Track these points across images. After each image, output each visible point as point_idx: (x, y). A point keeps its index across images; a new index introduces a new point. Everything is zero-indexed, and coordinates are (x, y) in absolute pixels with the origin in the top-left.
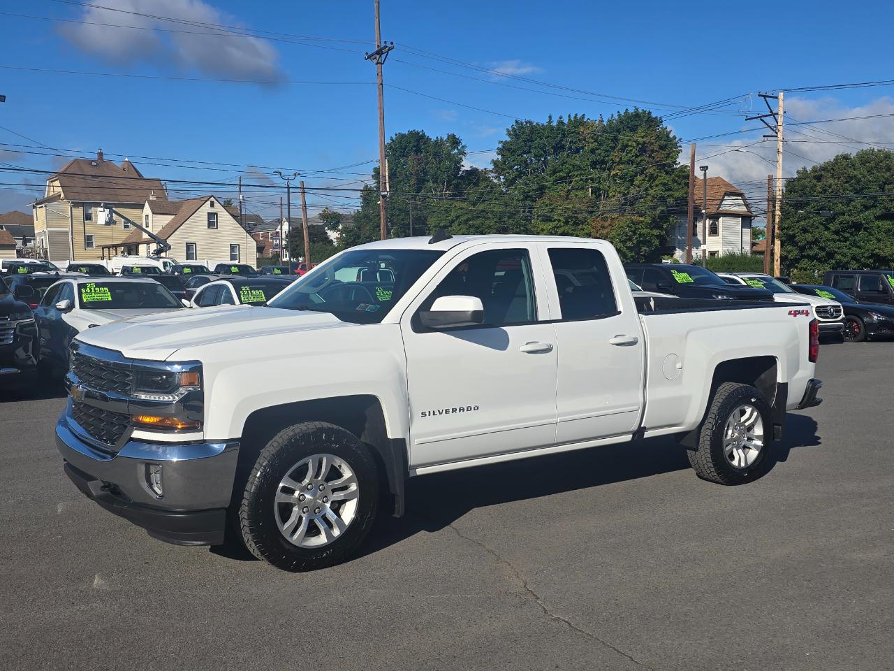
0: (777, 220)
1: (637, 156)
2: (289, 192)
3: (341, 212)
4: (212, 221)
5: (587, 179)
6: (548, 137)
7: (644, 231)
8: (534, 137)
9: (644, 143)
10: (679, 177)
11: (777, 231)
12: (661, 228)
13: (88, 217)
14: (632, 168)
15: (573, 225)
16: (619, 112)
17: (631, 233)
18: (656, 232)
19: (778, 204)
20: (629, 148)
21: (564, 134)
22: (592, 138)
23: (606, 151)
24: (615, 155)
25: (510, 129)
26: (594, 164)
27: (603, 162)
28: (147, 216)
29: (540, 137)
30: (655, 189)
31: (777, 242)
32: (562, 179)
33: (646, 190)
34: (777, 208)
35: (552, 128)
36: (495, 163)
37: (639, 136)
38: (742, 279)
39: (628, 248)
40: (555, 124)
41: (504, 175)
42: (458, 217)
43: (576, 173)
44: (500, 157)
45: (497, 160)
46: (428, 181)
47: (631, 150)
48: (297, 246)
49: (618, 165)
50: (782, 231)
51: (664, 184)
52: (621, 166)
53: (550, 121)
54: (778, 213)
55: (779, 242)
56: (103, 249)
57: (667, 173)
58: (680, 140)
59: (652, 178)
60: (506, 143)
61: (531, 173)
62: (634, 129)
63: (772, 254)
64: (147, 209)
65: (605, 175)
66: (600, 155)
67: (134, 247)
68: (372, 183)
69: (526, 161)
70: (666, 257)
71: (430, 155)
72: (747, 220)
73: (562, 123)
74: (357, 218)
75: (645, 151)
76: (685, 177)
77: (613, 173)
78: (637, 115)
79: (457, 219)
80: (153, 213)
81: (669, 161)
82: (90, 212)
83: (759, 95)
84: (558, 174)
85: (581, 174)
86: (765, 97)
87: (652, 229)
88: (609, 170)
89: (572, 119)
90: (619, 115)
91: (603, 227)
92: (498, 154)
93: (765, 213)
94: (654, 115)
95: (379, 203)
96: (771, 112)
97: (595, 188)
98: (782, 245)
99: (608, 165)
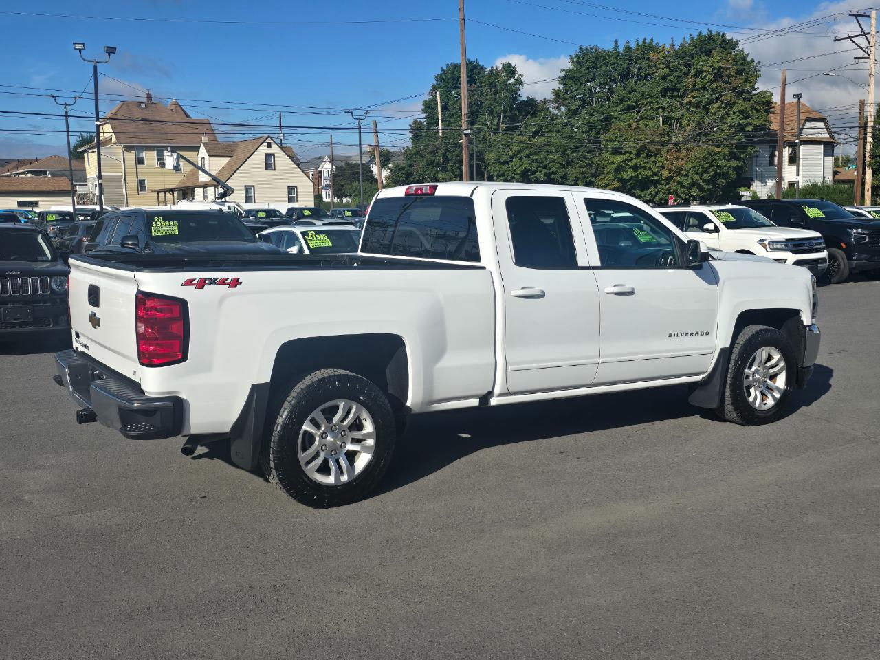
0: (869, 147)
1: (712, 82)
2: (360, 133)
3: (391, 149)
4: (269, 163)
5: (658, 108)
6: (613, 64)
7: (722, 163)
8: (599, 64)
9: (720, 68)
10: (758, 103)
11: (868, 159)
12: (737, 158)
13: (140, 161)
14: (707, 95)
15: (645, 158)
16: (691, 35)
17: (707, 165)
18: (734, 163)
19: (869, 130)
20: (704, 74)
21: (632, 60)
22: (663, 64)
23: (679, 77)
24: (688, 81)
25: (573, 56)
26: (665, 92)
27: (675, 89)
28: (203, 159)
29: (605, 64)
30: (732, 117)
31: (869, 172)
32: (629, 108)
33: (723, 118)
34: (869, 135)
35: (618, 55)
36: (557, 93)
37: (715, 60)
38: (868, 212)
39: (705, 181)
40: (621, 49)
41: (566, 106)
42: (519, 152)
43: (645, 102)
44: (561, 86)
45: (558, 90)
46: (483, 114)
47: (706, 76)
48: (343, 186)
49: (692, 91)
50: (874, 159)
51: (742, 112)
52: (695, 94)
53: (616, 46)
54: (870, 139)
55: (871, 171)
56: (158, 194)
57: (745, 99)
58: (759, 63)
59: (729, 105)
60: (569, 70)
61: (596, 102)
62: (708, 54)
63: (863, 184)
64: (203, 152)
65: (677, 103)
66: (672, 81)
67: (189, 192)
68: (422, 117)
69: (590, 90)
70: (743, 189)
71: (485, 86)
72: (829, 147)
73: (630, 48)
74: (408, 154)
75: (721, 77)
76: (765, 103)
77: (686, 100)
78: (710, 38)
79: (518, 154)
80: (210, 156)
81: (748, 87)
82: (141, 155)
83: (850, 15)
84: (626, 103)
85: (651, 103)
86: (856, 16)
87: (729, 160)
88: (682, 97)
89: (641, 43)
90: (692, 39)
91: (678, 159)
92: (560, 83)
93: (857, 140)
94: (728, 37)
95: (461, 141)
96: (863, 31)
97: (667, 117)
98: (874, 174)
99: (681, 91)
